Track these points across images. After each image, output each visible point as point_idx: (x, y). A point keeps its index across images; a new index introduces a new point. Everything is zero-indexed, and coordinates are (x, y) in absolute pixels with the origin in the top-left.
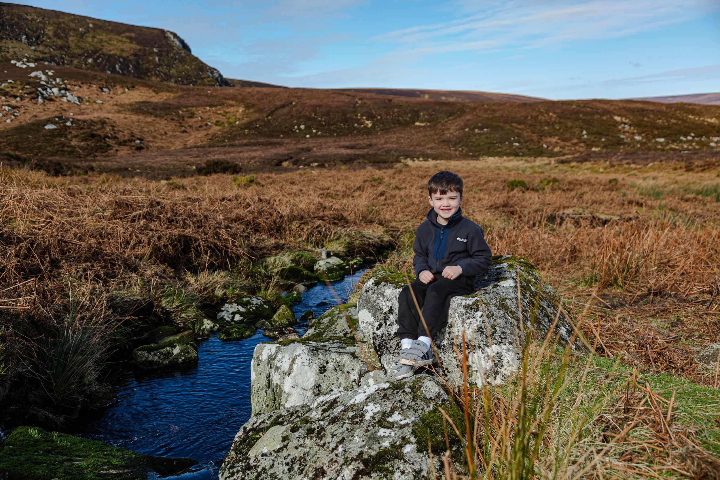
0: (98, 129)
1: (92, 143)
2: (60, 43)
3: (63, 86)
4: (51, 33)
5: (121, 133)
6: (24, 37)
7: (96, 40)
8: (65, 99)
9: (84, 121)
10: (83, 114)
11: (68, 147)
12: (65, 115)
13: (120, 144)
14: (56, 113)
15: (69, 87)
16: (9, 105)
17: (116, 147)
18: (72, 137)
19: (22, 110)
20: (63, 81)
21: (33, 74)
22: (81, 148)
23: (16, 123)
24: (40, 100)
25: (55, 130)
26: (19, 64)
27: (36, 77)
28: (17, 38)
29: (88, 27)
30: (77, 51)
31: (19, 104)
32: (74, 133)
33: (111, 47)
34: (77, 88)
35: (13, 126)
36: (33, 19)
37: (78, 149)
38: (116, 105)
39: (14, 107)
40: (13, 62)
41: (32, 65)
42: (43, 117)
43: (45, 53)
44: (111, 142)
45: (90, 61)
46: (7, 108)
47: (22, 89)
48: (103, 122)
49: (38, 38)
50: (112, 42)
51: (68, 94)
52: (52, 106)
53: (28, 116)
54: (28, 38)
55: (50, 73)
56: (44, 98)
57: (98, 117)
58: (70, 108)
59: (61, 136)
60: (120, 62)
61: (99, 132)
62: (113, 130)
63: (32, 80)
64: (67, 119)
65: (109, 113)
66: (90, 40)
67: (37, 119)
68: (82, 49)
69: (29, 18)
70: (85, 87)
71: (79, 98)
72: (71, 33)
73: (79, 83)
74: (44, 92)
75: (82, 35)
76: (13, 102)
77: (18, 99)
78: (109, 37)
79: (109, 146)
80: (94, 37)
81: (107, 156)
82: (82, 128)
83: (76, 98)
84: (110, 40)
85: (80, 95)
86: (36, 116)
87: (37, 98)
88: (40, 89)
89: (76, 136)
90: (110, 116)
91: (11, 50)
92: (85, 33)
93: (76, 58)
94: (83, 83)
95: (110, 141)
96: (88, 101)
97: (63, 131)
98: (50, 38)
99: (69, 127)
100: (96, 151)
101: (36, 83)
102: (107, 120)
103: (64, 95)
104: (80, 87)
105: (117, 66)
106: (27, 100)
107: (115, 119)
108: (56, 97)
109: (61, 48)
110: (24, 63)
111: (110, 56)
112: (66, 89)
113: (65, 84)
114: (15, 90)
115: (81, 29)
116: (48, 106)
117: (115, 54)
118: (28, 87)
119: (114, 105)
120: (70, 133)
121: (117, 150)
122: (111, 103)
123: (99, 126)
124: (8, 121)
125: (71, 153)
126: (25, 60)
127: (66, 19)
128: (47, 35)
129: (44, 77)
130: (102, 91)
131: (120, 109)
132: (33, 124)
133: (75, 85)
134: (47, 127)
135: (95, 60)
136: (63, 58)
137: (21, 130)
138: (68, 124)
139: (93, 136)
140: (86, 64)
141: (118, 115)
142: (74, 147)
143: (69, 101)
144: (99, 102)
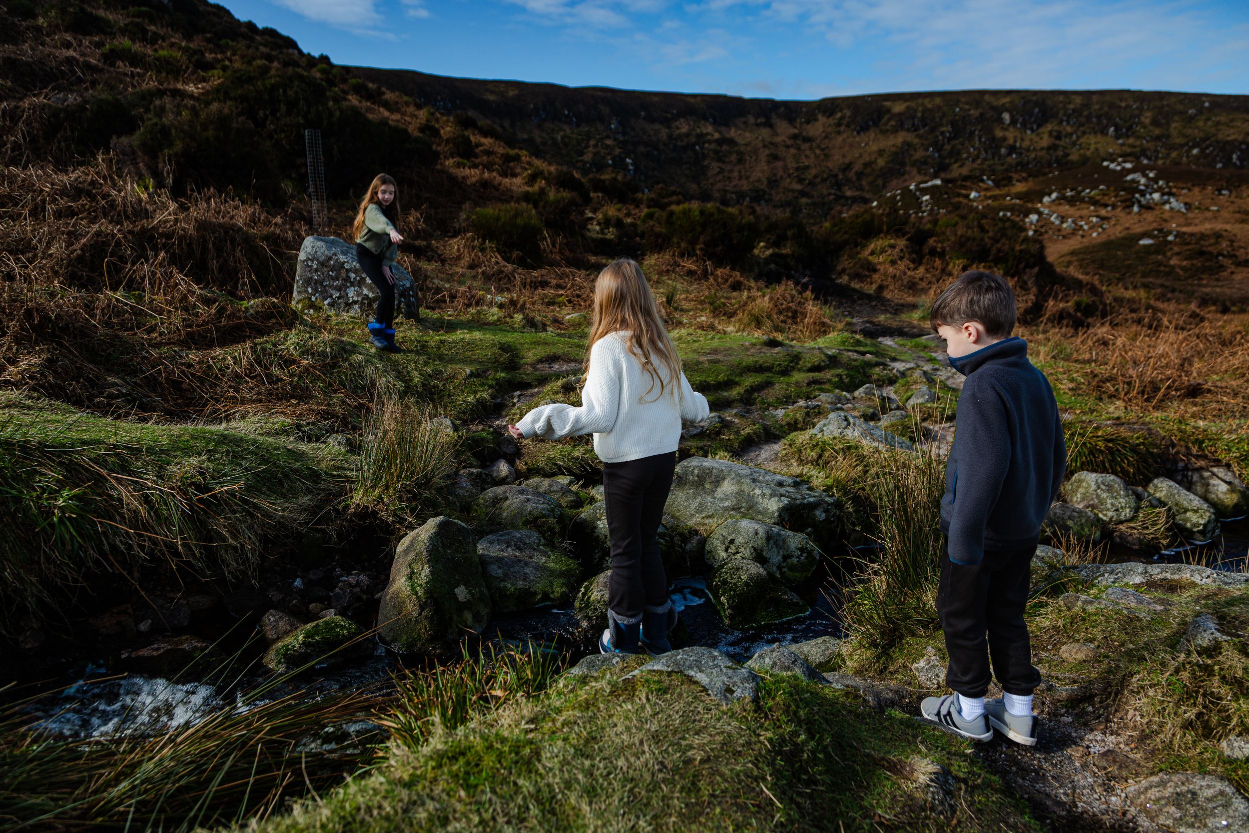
0: (1210, 245)
1: (1198, 263)
2: (1157, 131)
3: (1167, 190)
4: (1147, 121)
5: (1242, 250)
6: (1112, 129)
7: (1209, 123)
8: (1167, 207)
9: (1192, 235)
10: (1189, 225)
11: (1165, 266)
12: (1166, 226)
13: (1239, 264)
14: (1155, 225)
15: (1174, 190)
16: (1097, 216)
17: (1233, 268)
18: (1173, 255)
19: (1113, 222)
20: (1167, 183)
21: (1129, 178)
22: (1183, 268)
23: (1104, 238)
24: (1136, 209)
25: (1151, 245)
26: (1112, 166)
27: (1133, 181)
28: (1104, 132)
29: (1202, 107)
30: (1179, 140)
31: (1109, 215)
32: (1176, 249)
33: (1231, 131)
34: (1185, 191)
35: (1100, 240)
36: (1127, 107)
37: (1178, 270)
38: (1239, 212)
39: (1103, 218)
40: (1105, 164)
41: (1128, 166)
42: (1138, 229)
43: (1135, 147)
44: (1226, 262)
45: (1195, 151)
46: (1094, 220)
47: (1116, 196)
48: (1218, 236)
49: (1129, 128)
50: (1235, 124)
51: (1172, 200)
52: (1149, 216)
53: (1119, 228)
54: (1116, 130)
55: (1151, 175)
56: (1141, 206)
57: (1212, 229)
58: (1172, 218)
59: (1157, 252)
60: (1241, 150)
61: (1210, 249)
62: (1232, 246)
63: (1127, 185)
64: (1170, 233)
65: (1227, 223)
66: (1201, 124)
67: (1131, 232)
68: (1186, 136)
69: (1123, 104)
70: (1196, 190)
71: (1186, 204)
72: (1176, 118)
73: (1189, 185)
74: (1142, 199)
75: (1192, 118)
76: (1103, 212)
77: (1109, 208)
78: (1231, 117)
79: (1222, 266)
80: (1208, 119)
81: (1218, 280)
82: (1188, 244)
83: (1182, 205)
84: (1232, 121)
85: (1187, 200)
86: (1128, 229)
87: (1132, 206)
88: (1137, 195)
89: (1178, 254)
90: (1228, 227)
91: (1092, 147)
92: (1196, 115)
93: (1176, 149)
94: (1194, 185)
95: (1225, 260)
96: (1198, 208)
97: (1162, 247)
98: (1145, 127)
99: (1170, 242)
100: (1202, 273)
101: (1133, 188)
102: (1224, 234)
103: (1168, 202)
104: (1190, 190)
105: (1234, 156)
106: (1119, 209)
107: (1235, 231)
108: (1156, 204)
109: (1158, 138)
110: (1119, 164)
111: (1227, 142)
112: (1170, 194)
113: (1170, 188)
114: (1106, 198)
115: (1190, 112)
116: (1145, 216)
117: (1236, 140)
118: (1122, 193)
119: (1235, 212)
120: (1171, 249)
121: (1232, 273)
122: (1231, 209)
123: (1212, 241)
124: (1094, 235)
125: (1168, 274)
126: (1120, 160)
127: (1173, 99)
128: (1142, 123)
129: (1143, 181)
130: (1220, 194)
131: (1244, 217)
132: (1124, 238)
133: (1183, 188)
134: (1142, 242)
135: (1202, 151)
136: (1158, 152)
137: (1109, 245)
138: (1170, 238)
139: (1201, 253)
140: (1188, 157)
141: (1241, 226)
142: (1173, 267)
143: (1172, 209)
144: (1214, 208)
